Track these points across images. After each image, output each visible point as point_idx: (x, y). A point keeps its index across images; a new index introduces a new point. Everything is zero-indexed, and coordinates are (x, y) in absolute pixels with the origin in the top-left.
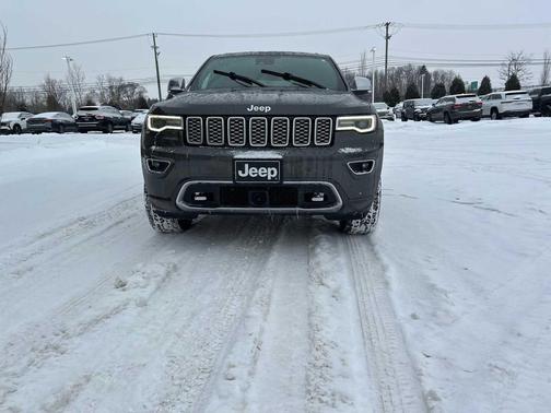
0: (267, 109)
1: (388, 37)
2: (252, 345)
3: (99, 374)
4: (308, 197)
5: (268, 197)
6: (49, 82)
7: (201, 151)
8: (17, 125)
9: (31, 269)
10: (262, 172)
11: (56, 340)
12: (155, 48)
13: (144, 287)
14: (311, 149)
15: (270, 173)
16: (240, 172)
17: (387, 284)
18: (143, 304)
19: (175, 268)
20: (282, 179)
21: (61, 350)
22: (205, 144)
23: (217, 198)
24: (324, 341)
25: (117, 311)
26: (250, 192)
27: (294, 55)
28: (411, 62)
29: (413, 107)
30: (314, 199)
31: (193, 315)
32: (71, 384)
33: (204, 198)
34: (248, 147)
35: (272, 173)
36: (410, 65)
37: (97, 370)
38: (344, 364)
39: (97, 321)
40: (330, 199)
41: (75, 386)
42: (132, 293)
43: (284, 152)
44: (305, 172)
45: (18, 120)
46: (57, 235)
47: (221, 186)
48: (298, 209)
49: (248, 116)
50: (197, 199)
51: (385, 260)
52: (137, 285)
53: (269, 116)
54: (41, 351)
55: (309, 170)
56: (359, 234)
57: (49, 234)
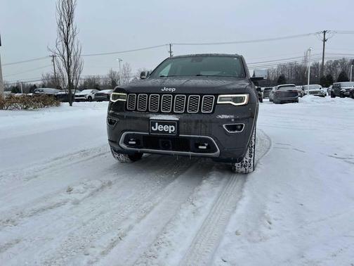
0: (173, 90)
1: (325, 40)
2: (116, 235)
3: (26, 240)
4: (197, 145)
5: (171, 144)
6: (111, 72)
7: (134, 114)
8: (90, 97)
9: (36, 177)
10: (165, 128)
11: (15, 217)
12: (171, 52)
13: (82, 193)
14: (199, 115)
15: (171, 129)
16: (153, 128)
17: (235, 208)
18: (76, 203)
19: (110, 183)
20: (178, 133)
21: (15, 223)
22: (136, 110)
23: (142, 142)
24: (164, 240)
25: (59, 205)
26: (160, 140)
27: (217, 56)
28: (345, 56)
29: (339, 87)
30: (200, 147)
31: (102, 213)
32: (6, 242)
33: (134, 143)
34: (160, 113)
35: (172, 129)
36: (344, 59)
37: (26, 238)
38: (166, 257)
39: (44, 210)
40: (211, 148)
41: (8, 244)
42: (73, 196)
43: (180, 116)
44: (193, 129)
45: (91, 94)
46: (64, 159)
47: (144, 136)
48: (190, 153)
49: (161, 94)
50: (130, 143)
51: (246, 192)
52: (78, 192)
53: (174, 94)
54: (4, 222)
55: (195, 128)
56: (242, 173)
57: (60, 158)
